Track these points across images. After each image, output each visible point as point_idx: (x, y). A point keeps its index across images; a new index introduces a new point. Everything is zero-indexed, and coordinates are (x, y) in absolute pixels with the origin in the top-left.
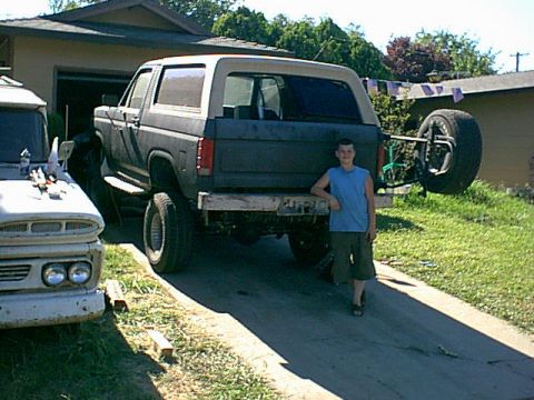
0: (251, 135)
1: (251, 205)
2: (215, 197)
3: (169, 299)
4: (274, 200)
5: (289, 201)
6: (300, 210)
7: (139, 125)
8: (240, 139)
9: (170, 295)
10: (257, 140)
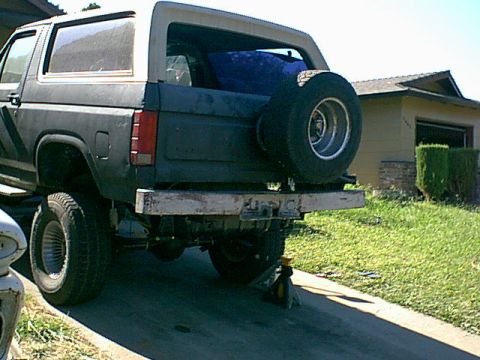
0: (205, 108)
1: (209, 207)
2: (162, 196)
3: (86, 348)
4: (237, 200)
5: (250, 200)
6: (265, 212)
7: (19, 103)
8: (191, 113)
9: (85, 341)
10: (212, 115)
